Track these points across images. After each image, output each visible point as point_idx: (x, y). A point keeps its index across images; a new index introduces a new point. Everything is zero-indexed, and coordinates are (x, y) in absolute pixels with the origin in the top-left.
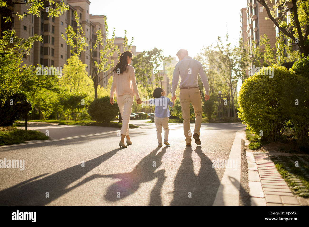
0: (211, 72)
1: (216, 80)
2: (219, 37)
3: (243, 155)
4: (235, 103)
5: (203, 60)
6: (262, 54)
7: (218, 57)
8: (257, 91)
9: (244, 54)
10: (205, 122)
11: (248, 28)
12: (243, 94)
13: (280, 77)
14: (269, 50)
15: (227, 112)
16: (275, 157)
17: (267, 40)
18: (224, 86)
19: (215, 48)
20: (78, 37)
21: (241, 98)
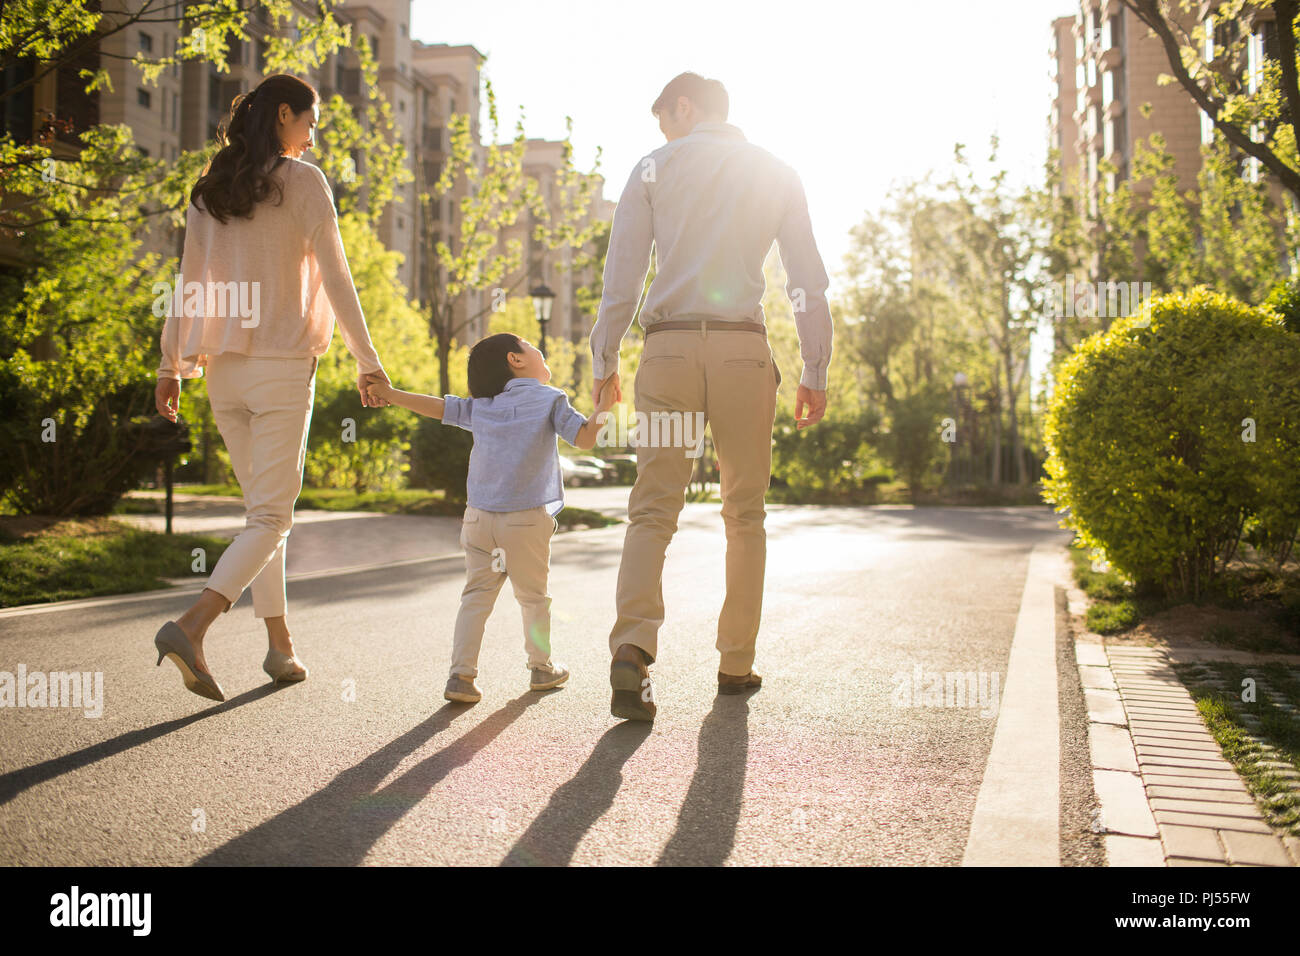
0: (923, 293)
1: (944, 327)
2: (958, 147)
3: (1067, 656)
4: (1023, 424)
5: (889, 239)
6: (1142, 216)
7: (954, 227)
8: (1123, 396)
9: (1066, 218)
10: (896, 503)
11: (1082, 100)
12: (1065, 405)
13: (1219, 341)
14: (1171, 203)
15: (989, 461)
16: (1194, 668)
17: (1165, 160)
18: (977, 349)
19: (941, 188)
20: (374, 142)
21: (1056, 421)
